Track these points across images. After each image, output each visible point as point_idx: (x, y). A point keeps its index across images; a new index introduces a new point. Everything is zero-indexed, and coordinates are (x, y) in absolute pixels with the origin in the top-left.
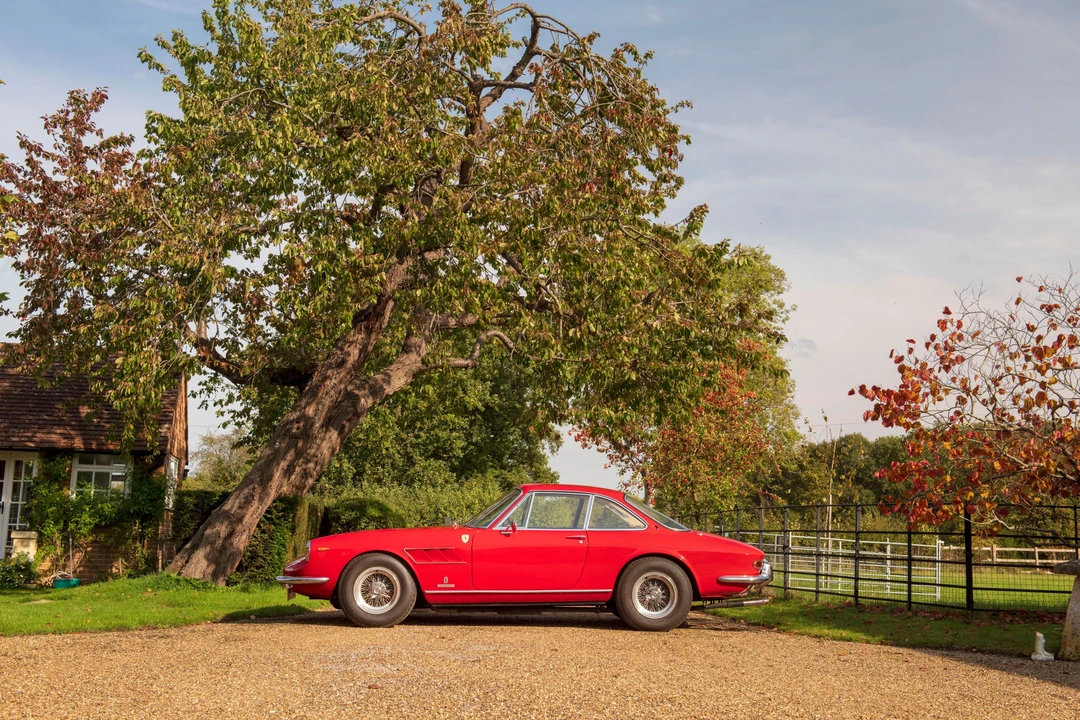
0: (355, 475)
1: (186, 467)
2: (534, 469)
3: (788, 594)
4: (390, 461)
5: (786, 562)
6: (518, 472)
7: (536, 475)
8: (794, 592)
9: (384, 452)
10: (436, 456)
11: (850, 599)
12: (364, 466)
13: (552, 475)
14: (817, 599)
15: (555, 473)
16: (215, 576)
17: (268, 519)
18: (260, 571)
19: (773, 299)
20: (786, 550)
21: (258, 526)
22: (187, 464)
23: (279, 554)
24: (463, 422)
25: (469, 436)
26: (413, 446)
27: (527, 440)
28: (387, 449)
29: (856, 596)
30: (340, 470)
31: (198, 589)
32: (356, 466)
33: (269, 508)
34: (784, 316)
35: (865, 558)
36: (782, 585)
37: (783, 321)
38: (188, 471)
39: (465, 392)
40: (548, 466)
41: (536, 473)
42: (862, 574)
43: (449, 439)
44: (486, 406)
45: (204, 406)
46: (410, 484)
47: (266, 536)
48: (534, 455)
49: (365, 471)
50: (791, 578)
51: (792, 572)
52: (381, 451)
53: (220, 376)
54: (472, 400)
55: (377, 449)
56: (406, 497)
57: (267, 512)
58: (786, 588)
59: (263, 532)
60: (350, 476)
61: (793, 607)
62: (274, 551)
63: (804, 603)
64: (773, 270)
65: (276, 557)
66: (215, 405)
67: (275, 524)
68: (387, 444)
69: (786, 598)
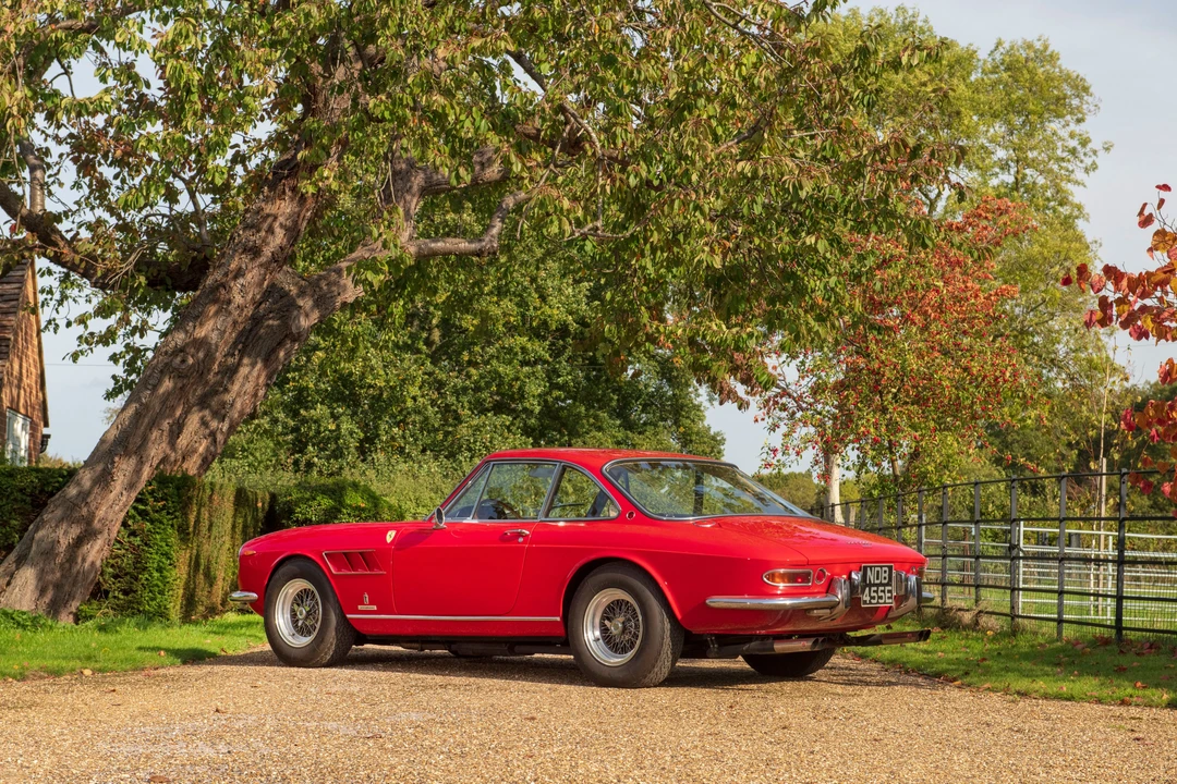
0: (361, 442)
1: (45, 431)
2: (682, 429)
3: (1018, 626)
4: (418, 418)
5: (1013, 570)
6: (656, 434)
7: (686, 440)
8: (1026, 621)
9: (410, 403)
10: (499, 408)
11: (1107, 633)
12: (377, 427)
13: (713, 438)
14: (1060, 632)
15: (718, 434)
16: (54, 609)
17: (143, 514)
18: (130, 597)
19: (1069, 129)
20: (1014, 553)
21: (124, 524)
22: (46, 425)
23: (160, 570)
24: (539, 348)
25: (552, 373)
26: (457, 392)
27: (669, 380)
28: (414, 398)
29: (1118, 625)
30: (336, 435)
31: (24, 627)
32: (364, 427)
33: (141, 493)
34: (1088, 161)
35: (1134, 562)
36: (1008, 611)
37: (1087, 170)
38: (48, 436)
39: (543, 298)
40: (706, 423)
41: (684, 434)
42: (1128, 590)
43: (517, 379)
44: (582, 322)
45: (51, 327)
46: (452, 456)
47: (137, 541)
48: (682, 407)
49: (378, 436)
50: (1022, 598)
51: (1024, 590)
52: (404, 402)
53: (74, 276)
54: (555, 312)
55: (396, 399)
56: (446, 476)
57: (138, 500)
58: (1013, 616)
59: (133, 534)
60: (353, 444)
61: (1023, 643)
62: (152, 565)
63: (1041, 640)
64: (1067, 78)
65: (156, 574)
66: (69, 324)
67: (152, 522)
68: (414, 390)
69: (1014, 632)
